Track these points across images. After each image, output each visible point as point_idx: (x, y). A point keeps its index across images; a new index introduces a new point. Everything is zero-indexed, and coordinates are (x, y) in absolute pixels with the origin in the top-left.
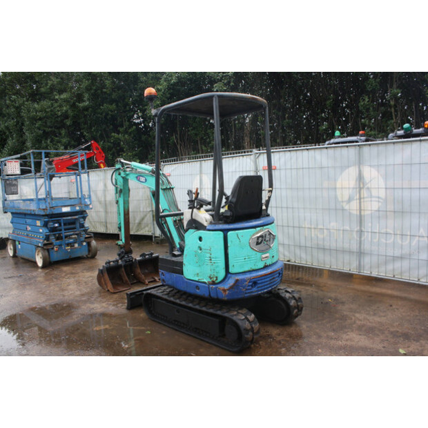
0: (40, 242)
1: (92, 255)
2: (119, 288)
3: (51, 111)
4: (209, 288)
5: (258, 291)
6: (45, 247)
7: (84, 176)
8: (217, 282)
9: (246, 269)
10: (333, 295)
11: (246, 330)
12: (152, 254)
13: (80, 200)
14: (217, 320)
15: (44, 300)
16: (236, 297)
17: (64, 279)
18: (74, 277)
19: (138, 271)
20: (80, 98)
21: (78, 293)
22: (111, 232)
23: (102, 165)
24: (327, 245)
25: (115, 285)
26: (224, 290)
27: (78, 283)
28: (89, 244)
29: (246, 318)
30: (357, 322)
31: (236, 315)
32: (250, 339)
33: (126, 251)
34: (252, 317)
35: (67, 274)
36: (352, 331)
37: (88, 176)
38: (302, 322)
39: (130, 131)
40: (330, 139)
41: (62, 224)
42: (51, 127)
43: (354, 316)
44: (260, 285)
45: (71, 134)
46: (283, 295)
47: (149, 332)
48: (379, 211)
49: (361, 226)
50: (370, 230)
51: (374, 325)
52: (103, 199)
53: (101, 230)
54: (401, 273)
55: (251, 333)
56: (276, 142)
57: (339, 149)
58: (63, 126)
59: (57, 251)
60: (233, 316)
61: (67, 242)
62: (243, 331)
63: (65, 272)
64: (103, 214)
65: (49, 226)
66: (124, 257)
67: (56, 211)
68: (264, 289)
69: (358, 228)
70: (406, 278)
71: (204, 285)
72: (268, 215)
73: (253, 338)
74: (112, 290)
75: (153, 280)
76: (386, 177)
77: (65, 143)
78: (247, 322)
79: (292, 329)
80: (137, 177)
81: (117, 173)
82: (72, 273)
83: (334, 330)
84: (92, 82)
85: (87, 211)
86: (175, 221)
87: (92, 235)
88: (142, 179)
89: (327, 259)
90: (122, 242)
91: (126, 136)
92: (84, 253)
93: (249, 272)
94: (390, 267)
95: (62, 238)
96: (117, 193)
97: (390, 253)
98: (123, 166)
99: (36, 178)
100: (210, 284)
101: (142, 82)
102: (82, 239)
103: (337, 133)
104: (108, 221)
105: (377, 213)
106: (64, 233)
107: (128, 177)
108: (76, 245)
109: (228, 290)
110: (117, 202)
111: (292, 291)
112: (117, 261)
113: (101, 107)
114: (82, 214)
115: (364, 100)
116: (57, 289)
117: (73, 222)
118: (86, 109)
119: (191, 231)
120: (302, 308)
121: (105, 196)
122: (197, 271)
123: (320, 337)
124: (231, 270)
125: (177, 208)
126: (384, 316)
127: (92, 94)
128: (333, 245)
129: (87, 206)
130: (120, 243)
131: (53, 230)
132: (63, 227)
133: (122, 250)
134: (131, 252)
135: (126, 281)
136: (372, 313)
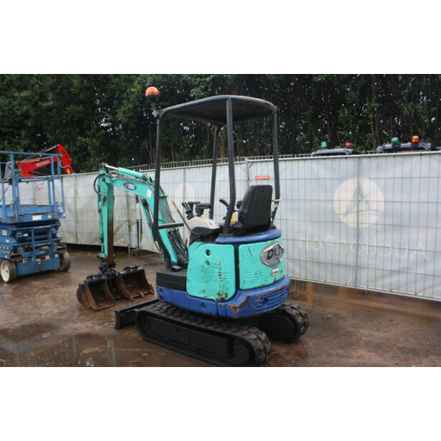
0: (6, 254)
1: (65, 268)
2: (102, 305)
3: (9, 110)
4: (217, 305)
5: (269, 308)
6: (12, 260)
7: (57, 182)
8: (227, 299)
9: (257, 285)
10: (331, 310)
11: (259, 350)
12: (136, 267)
13: (53, 208)
14: (225, 340)
15: (17, 319)
16: (247, 315)
17: (37, 296)
18: (48, 293)
19: (123, 286)
20: (43, 97)
21: (56, 311)
22: (82, 243)
23: (68, 171)
24: (322, 258)
25: (97, 302)
26: (235, 308)
27: (54, 299)
28: (61, 256)
29: (258, 338)
30: (363, 338)
31: (247, 334)
32: (263, 360)
33: (109, 264)
34: (263, 336)
35: (40, 289)
36: (361, 348)
37: (62, 182)
38: (307, 339)
39: (98, 135)
40: (316, 150)
41: (33, 234)
42: (9, 128)
43: (359, 332)
44: (271, 302)
45: (31, 136)
46: (290, 312)
47: (146, 354)
48: (377, 224)
49: (358, 240)
50: (367, 244)
51: (380, 341)
52: (73, 207)
53: (72, 241)
54: (398, 288)
55: (263, 354)
56: (253, 152)
57: (337, 160)
58: (23, 126)
59: (26, 264)
60: (244, 335)
61: (37, 254)
62: (256, 352)
63: (37, 288)
64: (73, 224)
65: (17, 237)
66: (106, 270)
67: (26, 220)
68: (275, 306)
69: (356, 241)
70: (402, 292)
71: (211, 302)
72: (274, 228)
73: (266, 359)
74: (95, 308)
75: (138, 295)
76: (385, 191)
77: (25, 145)
78: (260, 342)
79: (299, 347)
80: (125, 184)
81: (101, 179)
82: (45, 289)
83: (342, 348)
84: (57, 80)
85: (61, 220)
86: (169, 233)
87: (65, 246)
88: (131, 186)
89: (322, 273)
90: (104, 254)
91: (94, 140)
92: (56, 266)
93: (260, 288)
94: (387, 281)
95: (31, 249)
96: (100, 201)
97: (388, 266)
98: (108, 172)
99: (3, 183)
100: (218, 301)
101: (113, 84)
102: (55, 250)
103: (324, 144)
104: (78, 231)
105: (375, 227)
106: (34, 244)
107: (113, 184)
108: (48, 257)
109: (238, 307)
110: (100, 211)
111: (298, 307)
112: (100, 275)
113: (68, 108)
114: (54, 223)
115: (344, 112)
116: (30, 307)
117: (45, 232)
118: (50, 109)
119: (196, 244)
120: (308, 325)
121: (76, 204)
122: (203, 286)
123: (330, 355)
124: (242, 286)
125: (171, 218)
126: (388, 332)
127: (58, 94)
128: (329, 259)
129: (60, 214)
130: (102, 255)
131: (22, 240)
132: (33, 237)
133: (105, 263)
134: (114, 265)
135: (110, 298)
136: (375, 329)
